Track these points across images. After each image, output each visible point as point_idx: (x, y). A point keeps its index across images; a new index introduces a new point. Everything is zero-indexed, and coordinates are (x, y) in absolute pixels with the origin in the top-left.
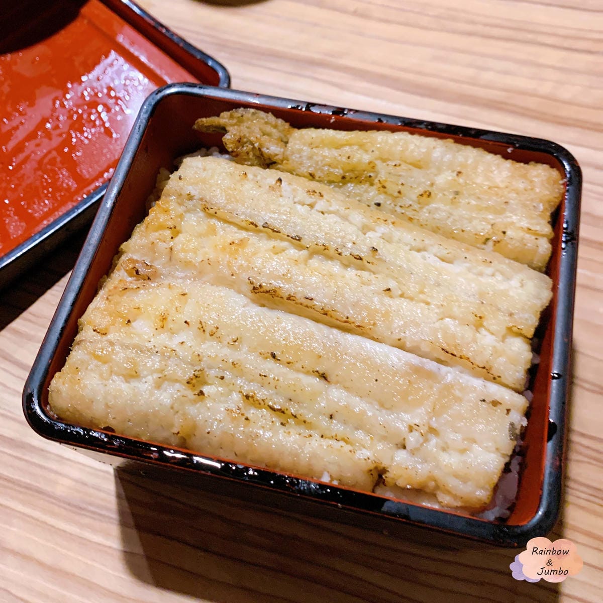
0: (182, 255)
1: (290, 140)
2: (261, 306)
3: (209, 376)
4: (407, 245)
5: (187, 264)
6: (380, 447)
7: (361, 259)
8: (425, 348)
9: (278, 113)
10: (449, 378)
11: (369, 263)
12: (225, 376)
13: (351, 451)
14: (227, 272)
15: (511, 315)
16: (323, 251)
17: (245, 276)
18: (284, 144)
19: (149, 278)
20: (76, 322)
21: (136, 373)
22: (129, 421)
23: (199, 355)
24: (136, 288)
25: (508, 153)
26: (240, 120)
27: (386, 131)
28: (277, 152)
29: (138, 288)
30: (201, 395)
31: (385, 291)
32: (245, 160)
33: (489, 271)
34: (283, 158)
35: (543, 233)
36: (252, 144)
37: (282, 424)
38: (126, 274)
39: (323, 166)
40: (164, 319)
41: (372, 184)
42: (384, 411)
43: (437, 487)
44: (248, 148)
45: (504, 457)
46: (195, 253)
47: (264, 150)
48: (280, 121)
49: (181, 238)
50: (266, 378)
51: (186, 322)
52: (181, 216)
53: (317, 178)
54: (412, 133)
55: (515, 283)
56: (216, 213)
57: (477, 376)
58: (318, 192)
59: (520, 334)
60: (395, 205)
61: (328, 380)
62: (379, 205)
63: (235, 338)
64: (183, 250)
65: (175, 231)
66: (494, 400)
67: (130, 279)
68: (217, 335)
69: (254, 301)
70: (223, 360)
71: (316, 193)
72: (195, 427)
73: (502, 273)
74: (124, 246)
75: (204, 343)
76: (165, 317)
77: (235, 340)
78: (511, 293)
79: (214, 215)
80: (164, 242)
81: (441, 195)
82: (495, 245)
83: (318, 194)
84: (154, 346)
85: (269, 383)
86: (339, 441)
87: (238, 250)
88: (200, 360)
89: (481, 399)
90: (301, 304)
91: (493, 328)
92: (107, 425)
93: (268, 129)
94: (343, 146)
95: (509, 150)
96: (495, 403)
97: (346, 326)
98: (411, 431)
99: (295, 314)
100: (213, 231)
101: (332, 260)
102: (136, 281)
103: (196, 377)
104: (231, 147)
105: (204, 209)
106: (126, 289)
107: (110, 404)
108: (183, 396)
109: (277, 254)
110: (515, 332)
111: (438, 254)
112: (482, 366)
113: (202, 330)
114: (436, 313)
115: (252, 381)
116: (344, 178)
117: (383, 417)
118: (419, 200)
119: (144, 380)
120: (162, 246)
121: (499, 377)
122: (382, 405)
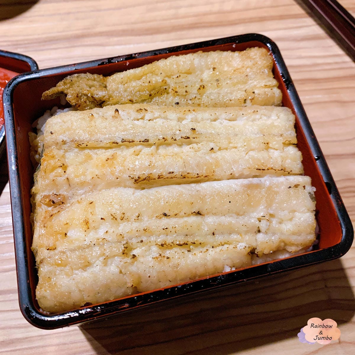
0: (77, 180)
1: (108, 85)
2: (143, 190)
3: (133, 244)
4: (208, 120)
5: (83, 184)
6: (247, 237)
7: (188, 138)
8: (246, 173)
9: (92, 71)
10: (268, 183)
11: (194, 138)
12: (143, 240)
13: (234, 248)
14: (113, 178)
15: (281, 135)
16: (164, 142)
17: (126, 176)
18: (105, 88)
19: (63, 203)
20: (30, 250)
21: (89, 263)
22: (98, 293)
23: (121, 235)
24: (58, 212)
25: (233, 48)
26: (72, 83)
27: (162, 59)
28: (104, 95)
29: (59, 211)
30: (135, 257)
31: (211, 150)
32: (85, 107)
33: (258, 117)
34: (109, 97)
35: (274, 85)
36: (87, 95)
37: (188, 251)
38: (46, 206)
39: (136, 92)
40: (87, 223)
41: (168, 93)
42: (241, 217)
43: (286, 244)
44: (85, 99)
45: (312, 213)
46: (84, 175)
47: (95, 96)
48: (96, 76)
49: (70, 170)
50: (167, 229)
51: (102, 219)
52: (63, 156)
53: (135, 101)
54: (177, 55)
55: (274, 117)
56: (87, 145)
57: (279, 176)
58: (143, 109)
59: (290, 144)
60: (187, 100)
61: (202, 214)
62: (178, 103)
63: (137, 215)
64: (77, 176)
65: (64, 167)
66: (295, 184)
67: (50, 209)
68: (126, 218)
69: (136, 188)
70: (137, 231)
71: (142, 110)
72: (140, 277)
73: (265, 115)
74: (34, 189)
75: (119, 226)
76: (87, 221)
77: (138, 216)
78: (276, 124)
79: (86, 148)
80: (61, 176)
81: (210, 85)
82: (252, 101)
83: (144, 110)
84: (91, 242)
85: (171, 231)
86: (224, 245)
87: (113, 162)
88: (123, 237)
89: (289, 187)
90: (168, 178)
91: (276, 146)
92: (86, 302)
93: (90, 83)
94: (142, 76)
95: (234, 46)
96: (296, 186)
97: (198, 180)
98: (260, 221)
99: (165, 185)
100: (90, 157)
101: (172, 145)
102: (55, 208)
103: (126, 248)
104: (74, 102)
105: (78, 146)
106: (52, 215)
107: (81, 289)
108: (125, 263)
109: (137, 155)
110: (287, 144)
111: (227, 118)
112: (281, 169)
113: (115, 219)
114: (243, 151)
115: (160, 235)
116: (150, 95)
117: (242, 220)
118: (199, 92)
119: (95, 265)
120: (61, 180)
121: (291, 171)
122: (238, 214)
